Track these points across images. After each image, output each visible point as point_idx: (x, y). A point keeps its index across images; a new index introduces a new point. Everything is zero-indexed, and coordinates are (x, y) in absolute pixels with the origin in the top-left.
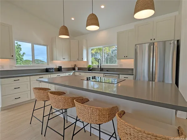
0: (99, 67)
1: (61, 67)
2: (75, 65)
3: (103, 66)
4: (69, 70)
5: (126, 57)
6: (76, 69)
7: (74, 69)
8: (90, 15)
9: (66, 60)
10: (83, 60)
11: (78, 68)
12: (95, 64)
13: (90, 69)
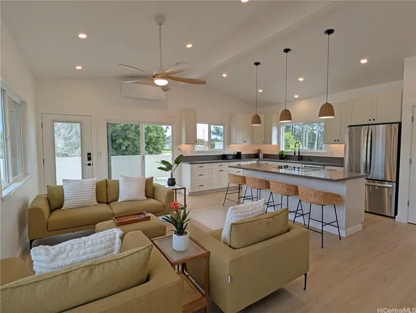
0: (297, 154)
1: (240, 153)
2: (259, 150)
3: (303, 153)
4: (249, 157)
5: (337, 141)
6: (261, 156)
7: (256, 156)
8: (283, 111)
9: (248, 143)
10: (271, 144)
11: (264, 155)
12: (291, 150)
13: (282, 157)
